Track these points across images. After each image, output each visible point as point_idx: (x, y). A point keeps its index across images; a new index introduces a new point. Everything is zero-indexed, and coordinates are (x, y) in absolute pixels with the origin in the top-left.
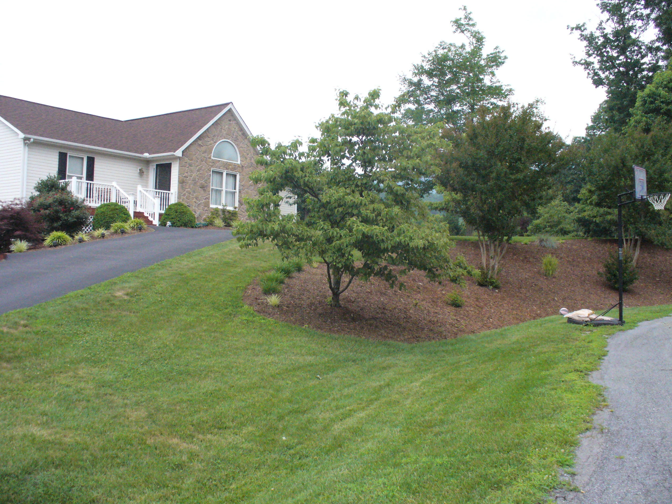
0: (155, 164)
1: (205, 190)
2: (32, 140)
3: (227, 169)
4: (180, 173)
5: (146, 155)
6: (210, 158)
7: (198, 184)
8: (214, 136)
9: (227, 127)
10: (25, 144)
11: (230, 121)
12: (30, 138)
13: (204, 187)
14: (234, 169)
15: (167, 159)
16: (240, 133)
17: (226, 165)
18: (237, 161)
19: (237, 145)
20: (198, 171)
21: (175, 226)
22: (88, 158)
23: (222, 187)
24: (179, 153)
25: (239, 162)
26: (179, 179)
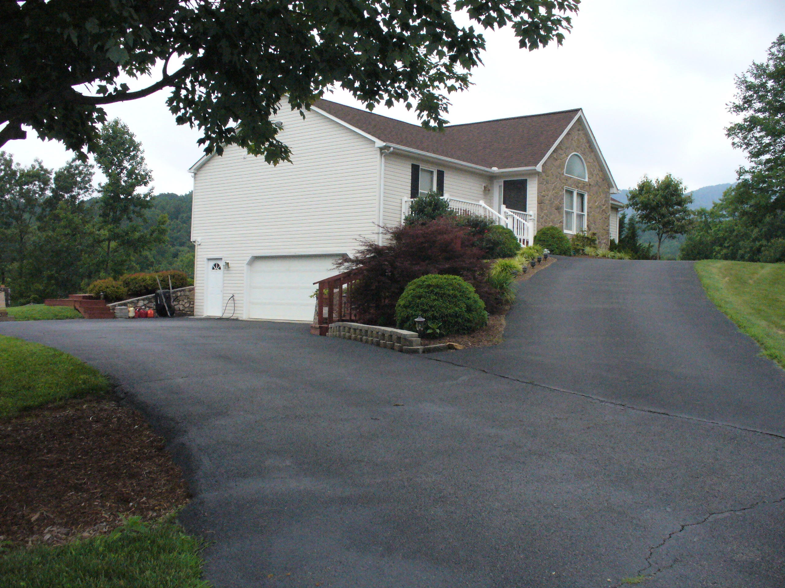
0: (502, 181)
1: (559, 212)
2: (392, 149)
3: (577, 187)
4: (539, 192)
5: (495, 169)
6: (563, 174)
7: (554, 205)
8: (566, 149)
9: (576, 137)
10: (381, 154)
11: (579, 130)
12: (390, 147)
13: (559, 209)
14: (583, 187)
15: (523, 175)
16: (587, 145)
17: (577, 184)
18: (584, 179)
19: (585, 159)
20: (553, 189)
21: (553, 254)
22: (438, 171)
23: (572, 209)
24: (539, 168)
25: (587, 180)
26: (538, 198)
